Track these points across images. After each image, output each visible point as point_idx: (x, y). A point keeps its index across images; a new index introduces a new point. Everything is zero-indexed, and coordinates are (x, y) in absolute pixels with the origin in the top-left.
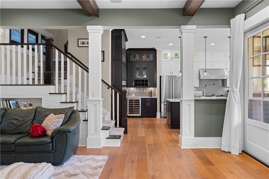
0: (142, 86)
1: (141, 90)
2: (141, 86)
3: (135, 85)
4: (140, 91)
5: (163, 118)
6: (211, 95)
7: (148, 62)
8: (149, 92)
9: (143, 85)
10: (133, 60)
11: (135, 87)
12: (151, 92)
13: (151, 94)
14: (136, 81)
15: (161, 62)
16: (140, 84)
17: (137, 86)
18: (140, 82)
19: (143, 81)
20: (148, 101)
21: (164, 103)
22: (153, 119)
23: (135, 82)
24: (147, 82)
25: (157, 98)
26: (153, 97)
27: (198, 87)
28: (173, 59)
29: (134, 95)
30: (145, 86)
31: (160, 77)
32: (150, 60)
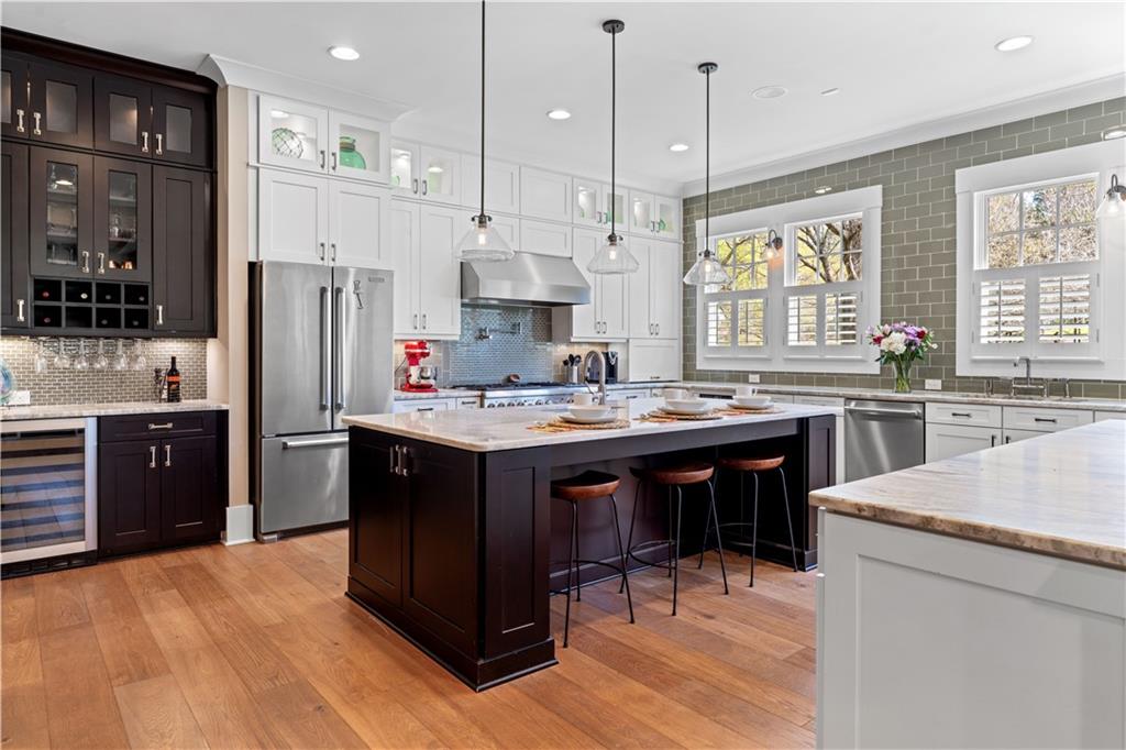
0: (99, 325)
1: (92, 358)
2: (94, 330)
3: (39, 322)
4: (81, 365)
7: (152, 161)
8: (158, 371)
9: (110, 319)
10: (21, 128)
11: (33, 336)
12: (173, 372)
13: (170, 384)
14: (46, 287)
15: (258, 169)
16: (80, 318)
17: (57, 323)
18: (89, 300)
19: (108, 290)
21: (284, 439)
23: (38, 296)
24: (146, 302)
25: (227, 411)
26: (187, 404)
27: (457, 338)
28: (334, 168)
29: (22, 397)
30: (129, 325)
31: (254, 270)
32: (169, 148)
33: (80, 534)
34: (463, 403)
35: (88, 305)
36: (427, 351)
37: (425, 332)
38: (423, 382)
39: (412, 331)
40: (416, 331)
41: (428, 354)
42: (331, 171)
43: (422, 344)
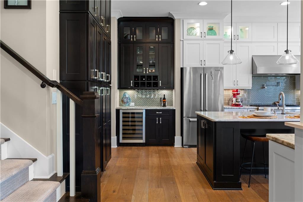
0: (147, 87)
1: (146, 95)
2: (146, 88)
3: (135, 86)
4: (144, 97)
5: (186, 148)
6: (271, 103)
7: (159, 42)
8: (161, 98)
9: (149, 85)
10: (132, 40)
11: (134, 89)
12: (164, 99)
13: (163, 102)
14: (137, 77)
15: (183, 41)
16: (143, 84)
17: (138, 86)
18: (145, 80)
19: (149, 77)
20: (159, 116)
22: (168, 148)
23: (135, 80)
24: (157, 80)
25: (175, 110)
26: (167, 107)
27: (251, 88)
28: (205, 37)
29: (132, 104)
30: (154, 86)
31: (182, 69)
32: (162, 39)
33: (141, 138)
34: (250, 111)
35: (145, 81)
36: (239, 93)
37: (238, 86)
38: (237, 103)
39: (233, 86)
40: (235, 86)
41: (239, 94)
42: (204, 38)
43: (237, 90)
